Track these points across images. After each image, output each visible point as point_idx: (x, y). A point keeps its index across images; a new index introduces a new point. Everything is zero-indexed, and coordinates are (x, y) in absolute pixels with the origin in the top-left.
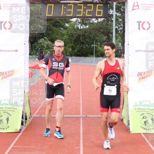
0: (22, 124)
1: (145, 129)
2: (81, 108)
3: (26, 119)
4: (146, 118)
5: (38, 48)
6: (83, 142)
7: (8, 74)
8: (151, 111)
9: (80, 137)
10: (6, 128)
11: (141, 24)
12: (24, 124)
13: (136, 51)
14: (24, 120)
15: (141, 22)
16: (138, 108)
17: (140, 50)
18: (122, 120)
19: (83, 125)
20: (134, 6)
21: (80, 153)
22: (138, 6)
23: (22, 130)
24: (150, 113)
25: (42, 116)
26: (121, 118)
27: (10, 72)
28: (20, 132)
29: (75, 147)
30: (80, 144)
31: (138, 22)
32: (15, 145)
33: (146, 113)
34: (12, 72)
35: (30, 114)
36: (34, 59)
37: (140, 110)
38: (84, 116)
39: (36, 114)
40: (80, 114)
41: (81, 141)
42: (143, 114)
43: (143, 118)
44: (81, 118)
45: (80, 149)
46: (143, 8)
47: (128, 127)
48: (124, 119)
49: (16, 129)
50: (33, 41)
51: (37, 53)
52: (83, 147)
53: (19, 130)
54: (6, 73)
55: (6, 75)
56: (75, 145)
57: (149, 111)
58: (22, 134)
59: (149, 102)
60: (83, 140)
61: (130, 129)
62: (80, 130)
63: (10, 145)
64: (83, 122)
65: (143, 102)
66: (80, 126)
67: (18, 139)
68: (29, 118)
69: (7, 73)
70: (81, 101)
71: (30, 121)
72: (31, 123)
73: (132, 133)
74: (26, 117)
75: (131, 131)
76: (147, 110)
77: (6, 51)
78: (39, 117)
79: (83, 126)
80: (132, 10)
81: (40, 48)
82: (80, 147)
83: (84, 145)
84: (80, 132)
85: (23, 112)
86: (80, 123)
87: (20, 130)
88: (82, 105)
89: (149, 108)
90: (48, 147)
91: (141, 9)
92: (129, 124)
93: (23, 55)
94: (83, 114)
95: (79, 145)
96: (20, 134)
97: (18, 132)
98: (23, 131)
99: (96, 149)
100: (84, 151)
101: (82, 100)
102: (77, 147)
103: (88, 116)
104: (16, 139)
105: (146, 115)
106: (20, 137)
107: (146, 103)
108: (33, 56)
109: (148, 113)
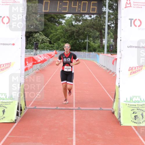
0: (17, 115)
1: (135, 123)
2: (74, 101)
3: (21, 110)
4: (135, 113)
5: (33, 43)
6: (76, 134)
7: (5, 67)
8: (141, 107)
9: (73, 128)
10: (2, 119)
11: (133, 21)
12: (19, 115)
13: (128, 46)
14: (19, 111)
15: (133, 19)
16: (129, 104)
17: (132, 46)
18: (113, 113)
19: (76, 116)
20: (127, 4)
21: (72, 144)
22: (130, 4)
23: (17, 120)
24: (140, 109)
25: (36, 108)
26: (113, 111)
27: (7, 65)
28: (15, 123)
29: (68, 138)
30: (73, 135)
31: (130, 19)
32: (10, 135)
33: (136, 109)
34: (9, 65)
35: (25, 105)
36: (29, 53)
37: (130, 106)
38: (77, 108)
39: (31, 106)
40: (73, 106)
41: (74, 132)
42: (133, 110)
43: (134, 113)
44: (74, 110)
45: (72, 140)
46: (135, 6)
47: (119, 119)
48: (115, 112)
49: (12, 120)
50: (28, 35)
51: (32, 47)
52: (76, 138)
53: (14, 120)
54: (3, 66)
55: (3, 67)
56: (68, 136)
57: (139, 106)
58: (17, 124)
59: (139, 98)
60: (76, 131)
61: (121, 121)
62: (73, 121)
63: (6, 135)
64: (76, 114)
65: (133, 98)
66: (73, 118)
67: (13, 129)
68: (24, 109)
69: (5, 65)
70: (74, 94)
71: (25, 112)
72: (25, 114)
73: (123, 125)
74: (21, 108)
75: (121, 124)
76: (137, 106)
77: (4, 44)
78: (34, 108)
79: (76, 118)
80: (125, 8)
81: (35, 43)
82: (73, 138)
83: (76, 136)
84: (73, 123)
85: (18, 103)
86: (72, 115)
87: (16, 120)
88: (75, 98)
89: (139, 104)
90: (42, 137)
91: (133, 7)
92: (120, 117)
93: (20, 48)
94: (76, 107)
95: (72, 137)
96: (16, 124)
97: (13, 123)
98: (18, 122)
99: (88, 140)
100: (76, 141)
101: (75, 92)
102: (70, 138)
103: (81, 108)
104: (12, 129)
105: (136, 110)
106: (15, 128)
107: (137, 100)
108: (29, 50)
109: (138, 109)
